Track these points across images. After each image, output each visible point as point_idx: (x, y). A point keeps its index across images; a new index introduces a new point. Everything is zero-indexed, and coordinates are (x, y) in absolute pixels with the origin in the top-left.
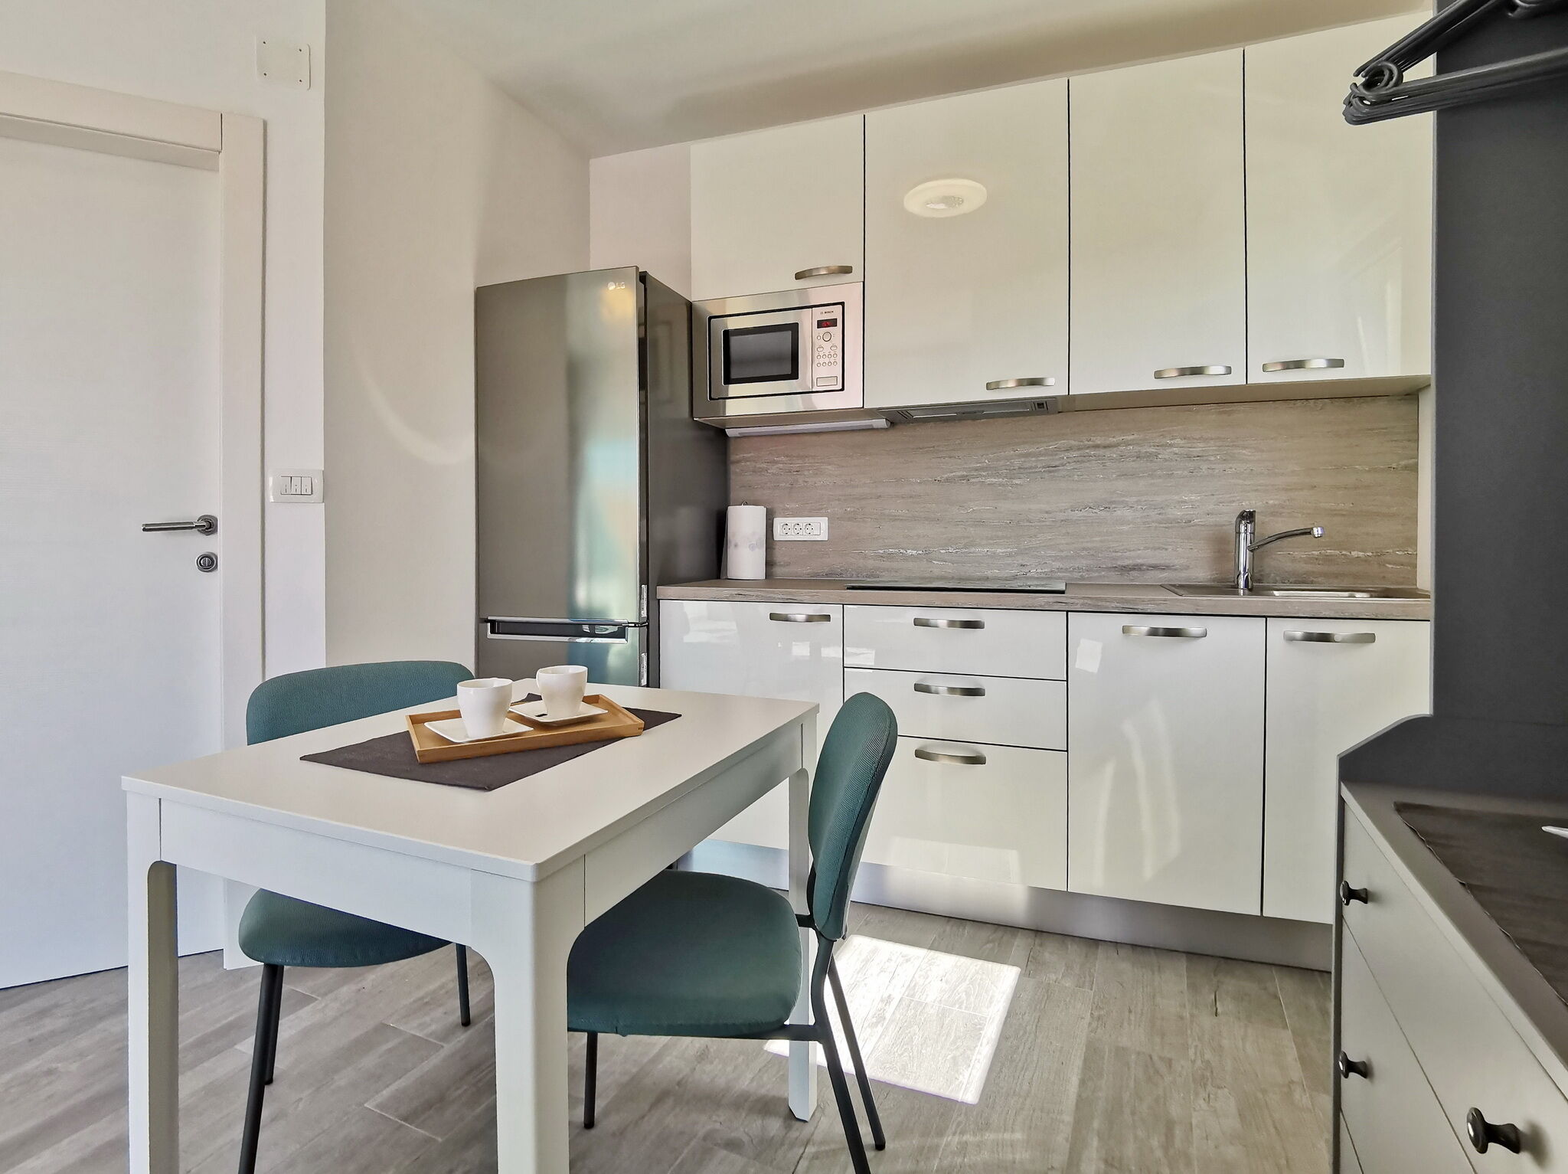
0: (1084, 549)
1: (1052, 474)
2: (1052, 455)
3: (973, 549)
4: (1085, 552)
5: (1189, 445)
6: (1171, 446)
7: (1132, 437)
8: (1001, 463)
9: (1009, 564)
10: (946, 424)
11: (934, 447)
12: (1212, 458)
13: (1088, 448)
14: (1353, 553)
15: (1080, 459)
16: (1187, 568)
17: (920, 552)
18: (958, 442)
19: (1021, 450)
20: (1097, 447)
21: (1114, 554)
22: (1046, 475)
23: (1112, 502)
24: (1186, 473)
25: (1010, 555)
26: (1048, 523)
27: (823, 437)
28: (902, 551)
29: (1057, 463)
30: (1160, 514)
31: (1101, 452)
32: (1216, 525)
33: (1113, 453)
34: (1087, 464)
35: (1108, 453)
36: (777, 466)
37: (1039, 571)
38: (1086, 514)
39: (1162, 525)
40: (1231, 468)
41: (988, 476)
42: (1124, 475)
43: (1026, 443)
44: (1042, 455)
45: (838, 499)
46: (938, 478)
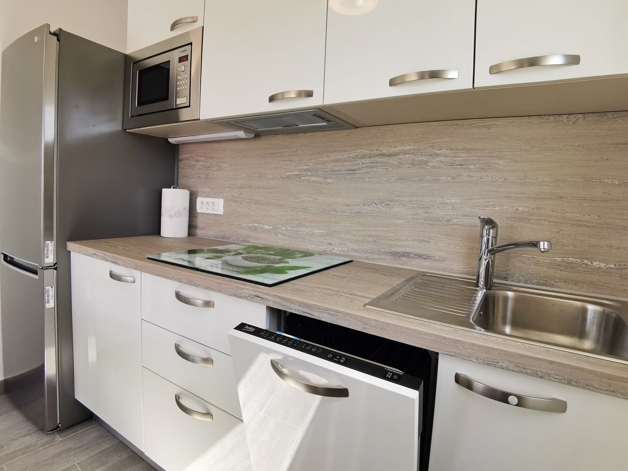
0: (370, 236)
1: (352, 176)
2: (352, 161)
3: (301, 229)
4: (370, 239)
5: (453, 155)
6: (438, 155)
7: (409, 147)
8: (320, 166)
9: (322, 242)
10: (288, 136)
11: (281, 153)
12: (472, 167)
13: (377, 156)
14: (595, 263)
15: (370, 165)
16: (444, 260)
17: (272, 228)
18: (295, 149)
19: (333, 156)
20: (383, 155)
21: (390, 242)
22: (348, 177)
23: (392, 201)
24: (449, 179)
25: (322, 235)
26: (347, 214)
27: (223, 145)
28: (262, 226)
29: (355, 168)
30: (426, 213)
31: (385, 159)
32: (471, 226)
33: (394, 161)
34: (375, 169)
35: (392, 160)
36: (200, 163)
37: (340, 249)
38: (372, 208)
39: (427, 222)
40: (487, 176)
41: (313, 175)
42: (401, 179)
43: (335, 151)
44: (346, 161)
45: (229, 187)
46: (283, 176)
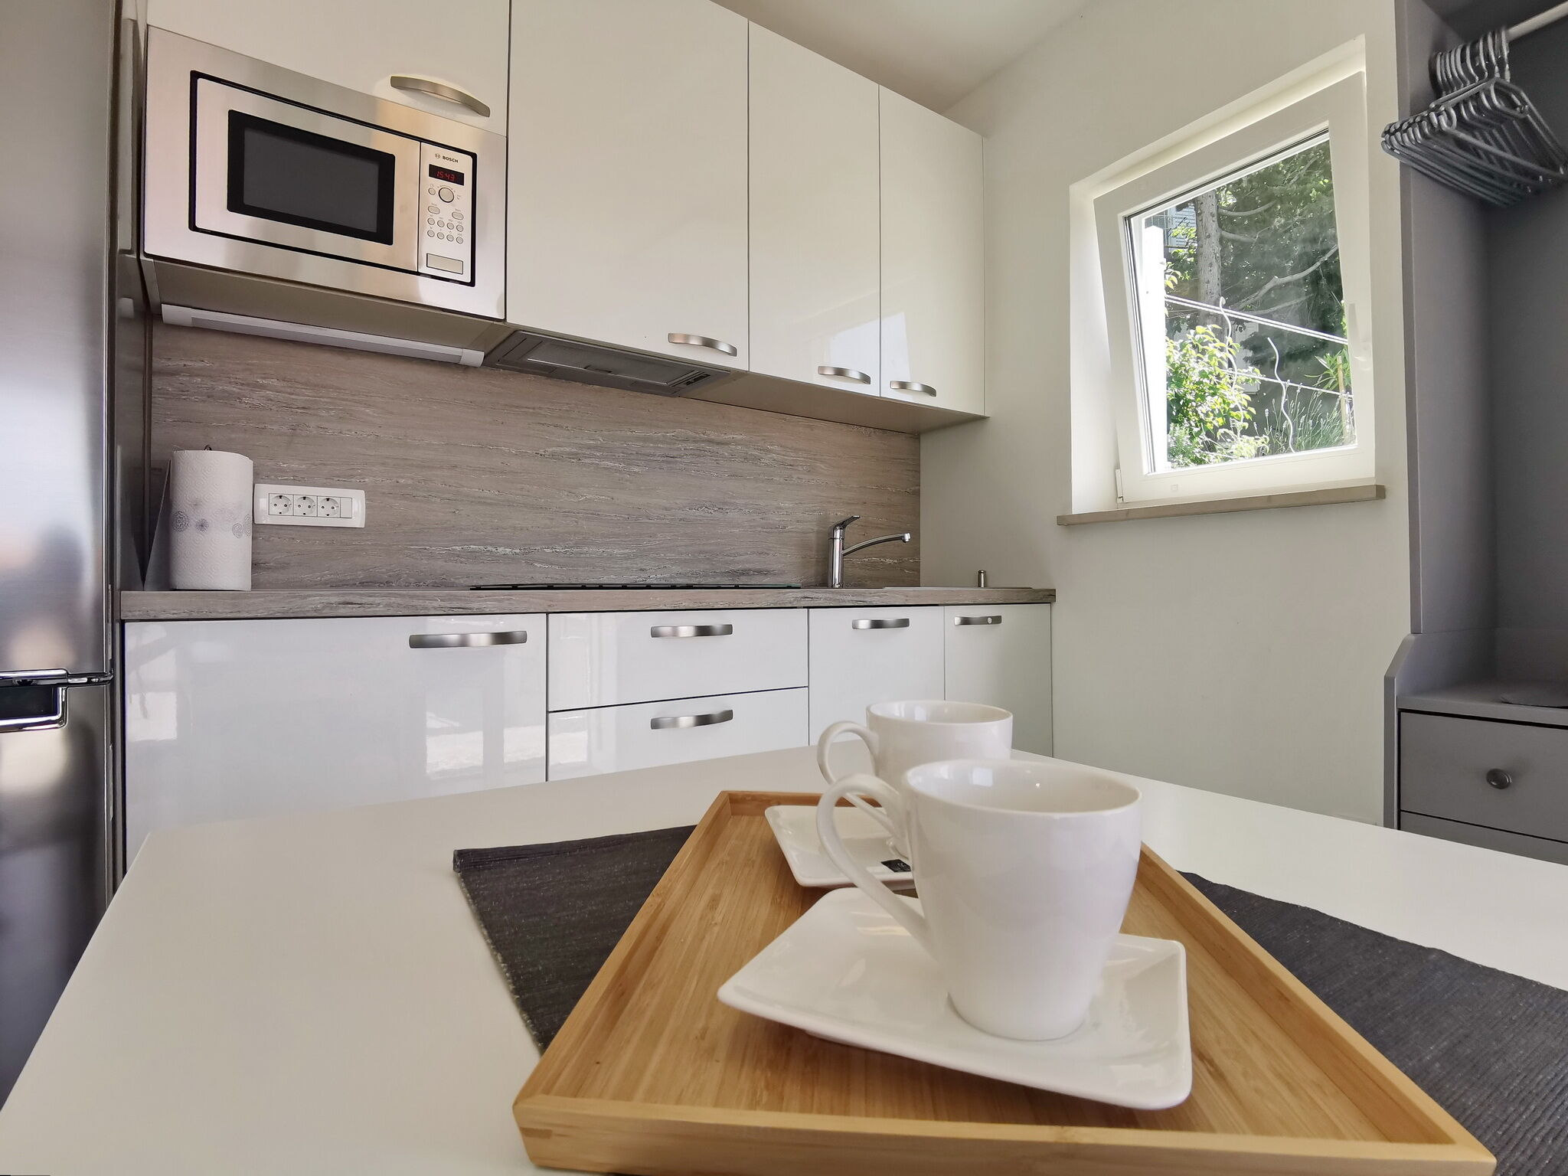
0: (701, 552)
1: (671, 465)
2: (668, 443)
3: (586, 549)
4: (702, 556)
5: (784, 453)
6: (771, 451)
7: (739, 437)
8: (617, 444)
9: (627, 568)
10: (549, 381)
11: (534, 409)
12: (801, 469)
13: (703, 441)
15: (697, 452)
16: (783, 572)
17: (518, 551)
18: (565, 408)
19: (639, 432)
20: (710, 441)
21: (727, 558)
22: (664, 466)
23: (725, 503)
24: (782, 480)
25: (627, 558)
26: (667, 522)
27: (356, 362)
28: (489, 548)
29: (675, 454)
30: (762, 519)
31: (715, 448)
32: (803, 533)
33: (724, 451)
34: (702, 460)
35: (721, 450)
36: (262, 393)
37: (659, 576)
38: (702, 514)
39: (765, 530)
40: (813, 480)
41: (606, 458)
42: (734, 476)
43: (643, 424)
44: (661, 442)
45: (383, 464)
46: (541, 452)
